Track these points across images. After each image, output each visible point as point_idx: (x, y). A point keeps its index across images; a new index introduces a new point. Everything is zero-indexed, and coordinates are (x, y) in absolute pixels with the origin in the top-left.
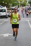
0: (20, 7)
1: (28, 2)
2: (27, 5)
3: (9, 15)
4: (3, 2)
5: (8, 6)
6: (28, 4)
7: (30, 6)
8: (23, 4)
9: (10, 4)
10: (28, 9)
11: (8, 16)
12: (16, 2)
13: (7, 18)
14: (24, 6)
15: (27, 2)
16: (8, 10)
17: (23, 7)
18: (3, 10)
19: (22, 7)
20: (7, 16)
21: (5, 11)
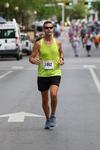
0: (63, 22)
1: (89, 6)
2: (89, 16)
3: (28, 48)
4: (8, 5)
5: (22, 19)
6: (92, 12)
7: (96, 19)
8: (75, 12)
9: (29, 12)
10: (92, 29)
11: (24, 51)
12: (50, 5)
13: (18, 58)
14: (77, 19)
15: (87, 3)
16: (22, 31)
17: (74, 21)
18: (6, 30)
19: (70, 20)
20: (20, 53)
21: (13, 35)
